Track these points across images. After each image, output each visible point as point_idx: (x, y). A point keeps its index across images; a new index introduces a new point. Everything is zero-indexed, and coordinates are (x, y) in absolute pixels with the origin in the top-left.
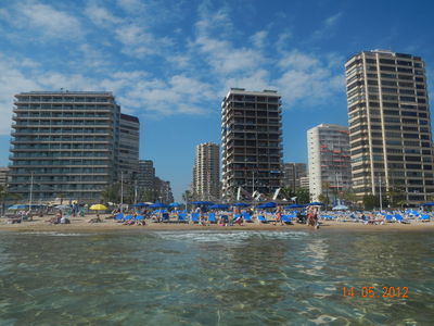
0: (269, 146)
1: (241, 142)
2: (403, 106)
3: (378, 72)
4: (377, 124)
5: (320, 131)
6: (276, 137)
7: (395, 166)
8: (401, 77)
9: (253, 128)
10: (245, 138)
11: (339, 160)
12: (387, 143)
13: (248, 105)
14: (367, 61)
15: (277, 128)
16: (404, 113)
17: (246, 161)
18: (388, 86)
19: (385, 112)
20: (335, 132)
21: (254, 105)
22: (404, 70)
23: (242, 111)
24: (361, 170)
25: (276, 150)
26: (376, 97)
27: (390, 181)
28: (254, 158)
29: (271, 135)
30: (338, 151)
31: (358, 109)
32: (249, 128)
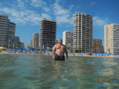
0: (53, 35)
1: (45, 33)
2: (87, 28)
3: (82, 19)
4: (80, 32)
5: (66, 32)
6: (55, 33)
7: (83, 43)
8: (87, 21)
9: (48, 30)
10: (46, 32)
11: (70, 40)
12: (82, 37)
13: (48, 23)
14: (79, 15)
15: (55, 30)
16: (87, 30)
17: (46, 39)
18: (84, 22)
19: (82, 29)
20: (70, 33)
21: (49, 24)
22: (88, 19)
23: (46, 25)
24: (75, 43)
25: (54, 36)
26: (80, 25)
27: (82, 46)
28: (48, 38)
29: (53, 32)
30: (70, 38)
31: (76, 28)
32: (47, 30)
